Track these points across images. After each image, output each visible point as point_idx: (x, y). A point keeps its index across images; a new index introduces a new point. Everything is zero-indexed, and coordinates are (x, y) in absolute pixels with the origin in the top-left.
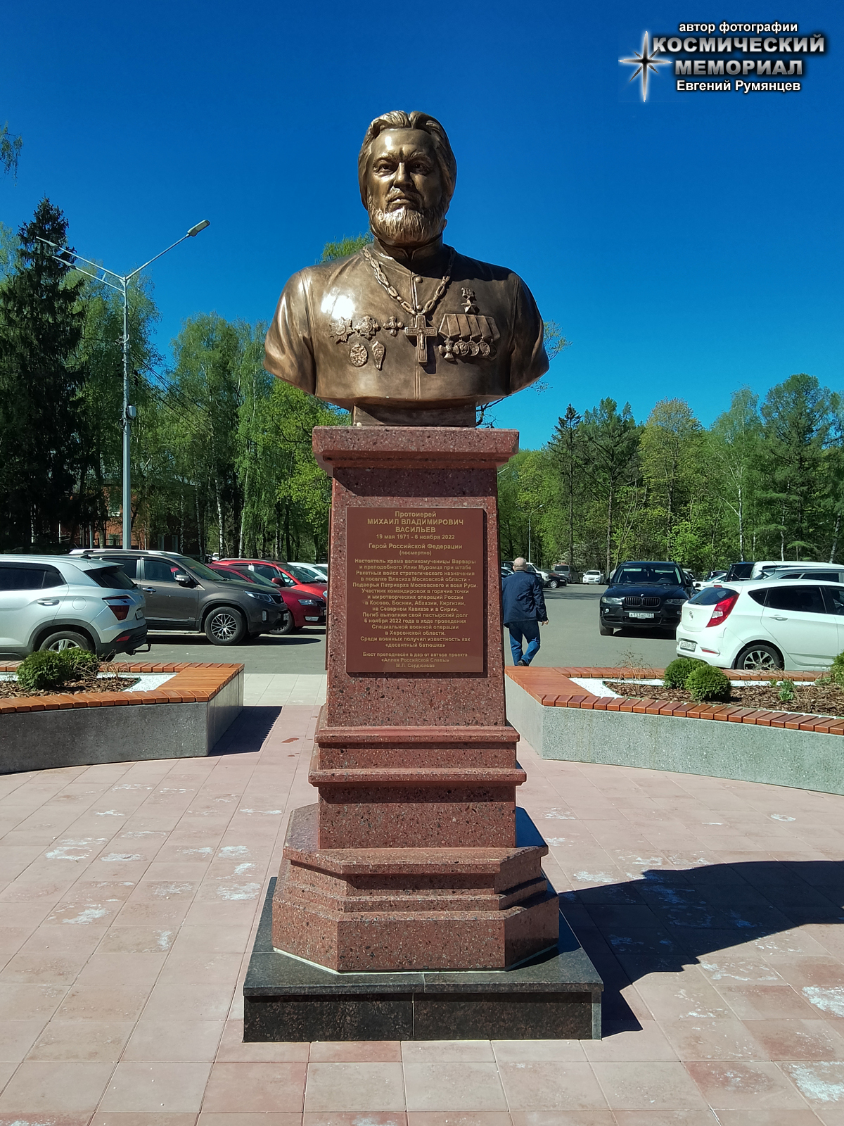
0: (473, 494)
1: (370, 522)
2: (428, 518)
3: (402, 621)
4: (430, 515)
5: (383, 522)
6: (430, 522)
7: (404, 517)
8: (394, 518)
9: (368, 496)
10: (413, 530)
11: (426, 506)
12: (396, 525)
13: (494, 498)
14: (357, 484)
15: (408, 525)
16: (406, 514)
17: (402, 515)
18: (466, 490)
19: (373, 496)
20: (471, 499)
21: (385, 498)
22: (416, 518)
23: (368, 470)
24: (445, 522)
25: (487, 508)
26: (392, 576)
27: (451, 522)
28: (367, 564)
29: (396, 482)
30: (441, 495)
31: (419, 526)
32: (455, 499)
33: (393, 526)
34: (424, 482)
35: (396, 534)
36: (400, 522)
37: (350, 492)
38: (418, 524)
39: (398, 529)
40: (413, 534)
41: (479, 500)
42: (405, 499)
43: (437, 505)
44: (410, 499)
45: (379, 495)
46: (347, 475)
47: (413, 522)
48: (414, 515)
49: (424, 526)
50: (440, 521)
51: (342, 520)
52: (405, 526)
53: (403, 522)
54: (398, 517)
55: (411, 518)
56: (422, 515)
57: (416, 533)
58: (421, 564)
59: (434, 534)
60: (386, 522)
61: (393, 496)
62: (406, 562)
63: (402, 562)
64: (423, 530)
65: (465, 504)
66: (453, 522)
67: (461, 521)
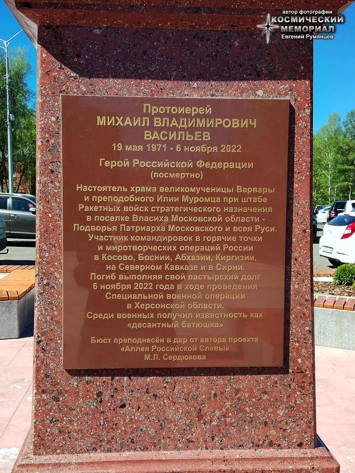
0: (273, 76)
1: (101, 121)
2: (198, 116)
3: (154, 287)
4: (201, 111)
5: (123, 121)
6: (201, 123)
7: (158, 115)
8: (142, 115)
9: (98, 77)
10: (172, 136)
11: (195, 96)
12: (146, 128)
13: (307, 82)
14: (78, 56)
15: (166, 128)
16: (161, 110)
17: (154, 110)
18: (262, 68)
19: (106, 77)
20: (269, 84)
21: (128, 81)
22: (178, 116)
24: (227, 123)
25: (296, 100)
26: (139, 214)
27: (235, 123)
28: (97, 193)
29: (145, 53)
30: (220, 78)
31: (182, 129)
32: (244, 85)
33: (140, 130)
34: (191, 53)
35: (145, 143)
36: (152, 122)
37: (68, 70)
38: (181, 126)
39: (147, 135)
40: (174, 143)
41: (283, 86)
42: (161, 83)
43: (213, 95)
44: (169, 84)
45: (116, 76)
46: (62, 39)
47: (174, 123)
48: (174, 110)
49: (192, 130)
50: (219, 122)
51: (53, 119)
52: (159, 129)
53: (157, 122)
54: (148, 114)
55: (170, 116)
56: (188, 110)
57: (177, 142)
58: (185, 194)
59: (209, 144)
60: (128, 121)
61: (140, 79)
62: (162, 189)
63: (155, 189)
64: (189, 137)
65: (260, 93)
66: (240, 123)
67: (253, 122)
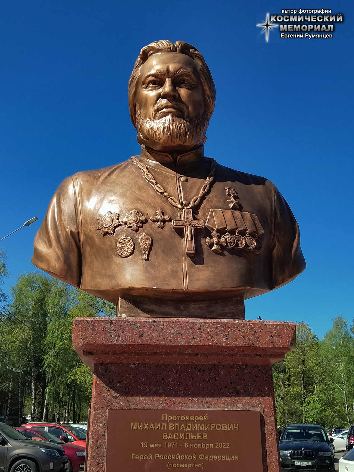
0: (247, 394)
1: (134, 426)
2: (199, 422)
4: (201, 418)
5: (148, 426)
6: (201, 427)
7: (172, 421)
8: (161, 422)
9: (132, 396)
10: (182, 436)
11: (197, 408)
12: (164, 431)
13: (271, 398)
14: (120, 382)
15: (177, 431)
16: (174, 418)
17: (169, 418)
18: (240, 388)
19: (137, 396)
20: (246, 400)
21: (151, 398)
22: (185, 422)
23: (133, 366)
24: (218, 427)
25: (264, 410)
27: (224, 427)
29: (163, 379)
30: (213, 395)
31: (189, 431)
32: (229, 400)
33: (159, 432)
34: (193, 379)
35: (163, 442)
36: (168, 426)
37: (112, 392)
38: (187, 429)
39: (165, 436)
40: (182, 442)
41: (255, 400)
42: (173, 399)
43: (208, 407)
44: (179, 400)
45: (144, 395)
46: (110, 372)
47: (183, 427)
48: (183, 418)
49: (195, 432)
50: (213, 426)
51: (101, 425)
52: (173, 432)
53: (171, 427)
54: (165, 421)
55: (180, 422)
56: (192, 418)
57: (185, 441)
59: (206, 442)
60: (152, 427)
61: (160, 396)
64: (193, 437)
65: (240, 405)
66: (227, 427)
67: (236, 426)
